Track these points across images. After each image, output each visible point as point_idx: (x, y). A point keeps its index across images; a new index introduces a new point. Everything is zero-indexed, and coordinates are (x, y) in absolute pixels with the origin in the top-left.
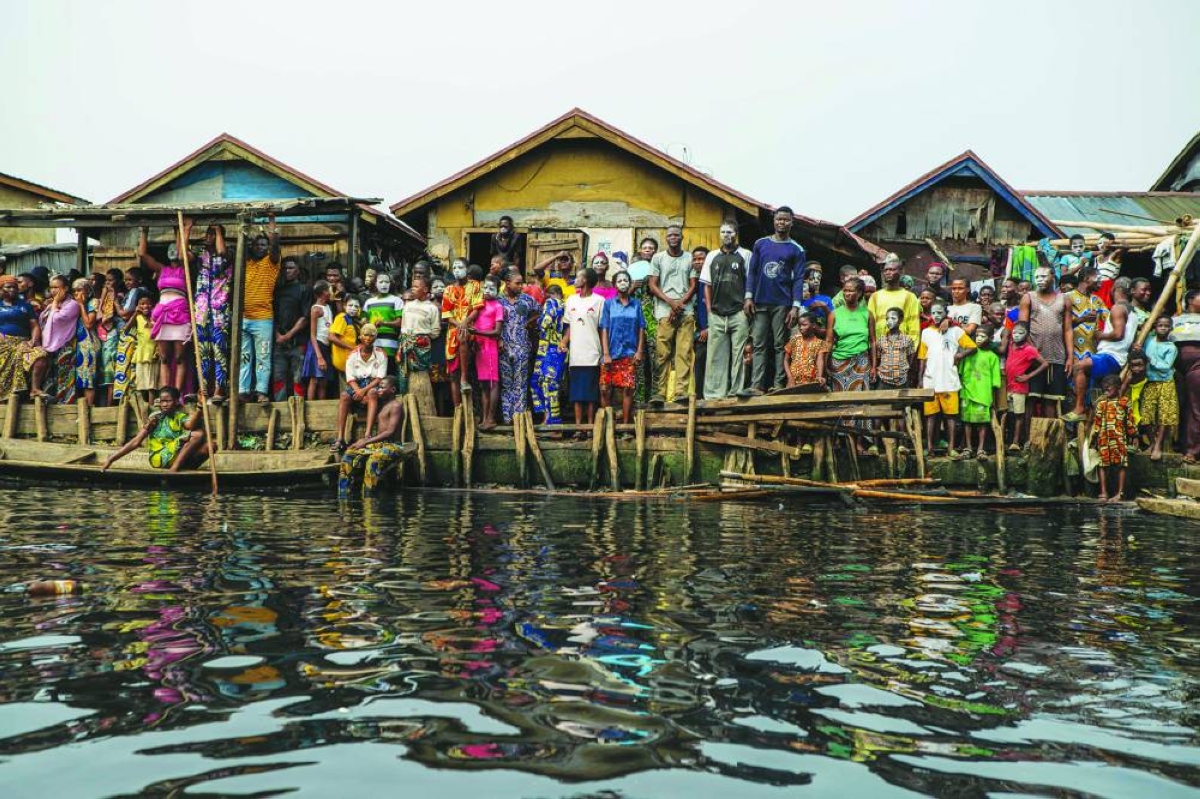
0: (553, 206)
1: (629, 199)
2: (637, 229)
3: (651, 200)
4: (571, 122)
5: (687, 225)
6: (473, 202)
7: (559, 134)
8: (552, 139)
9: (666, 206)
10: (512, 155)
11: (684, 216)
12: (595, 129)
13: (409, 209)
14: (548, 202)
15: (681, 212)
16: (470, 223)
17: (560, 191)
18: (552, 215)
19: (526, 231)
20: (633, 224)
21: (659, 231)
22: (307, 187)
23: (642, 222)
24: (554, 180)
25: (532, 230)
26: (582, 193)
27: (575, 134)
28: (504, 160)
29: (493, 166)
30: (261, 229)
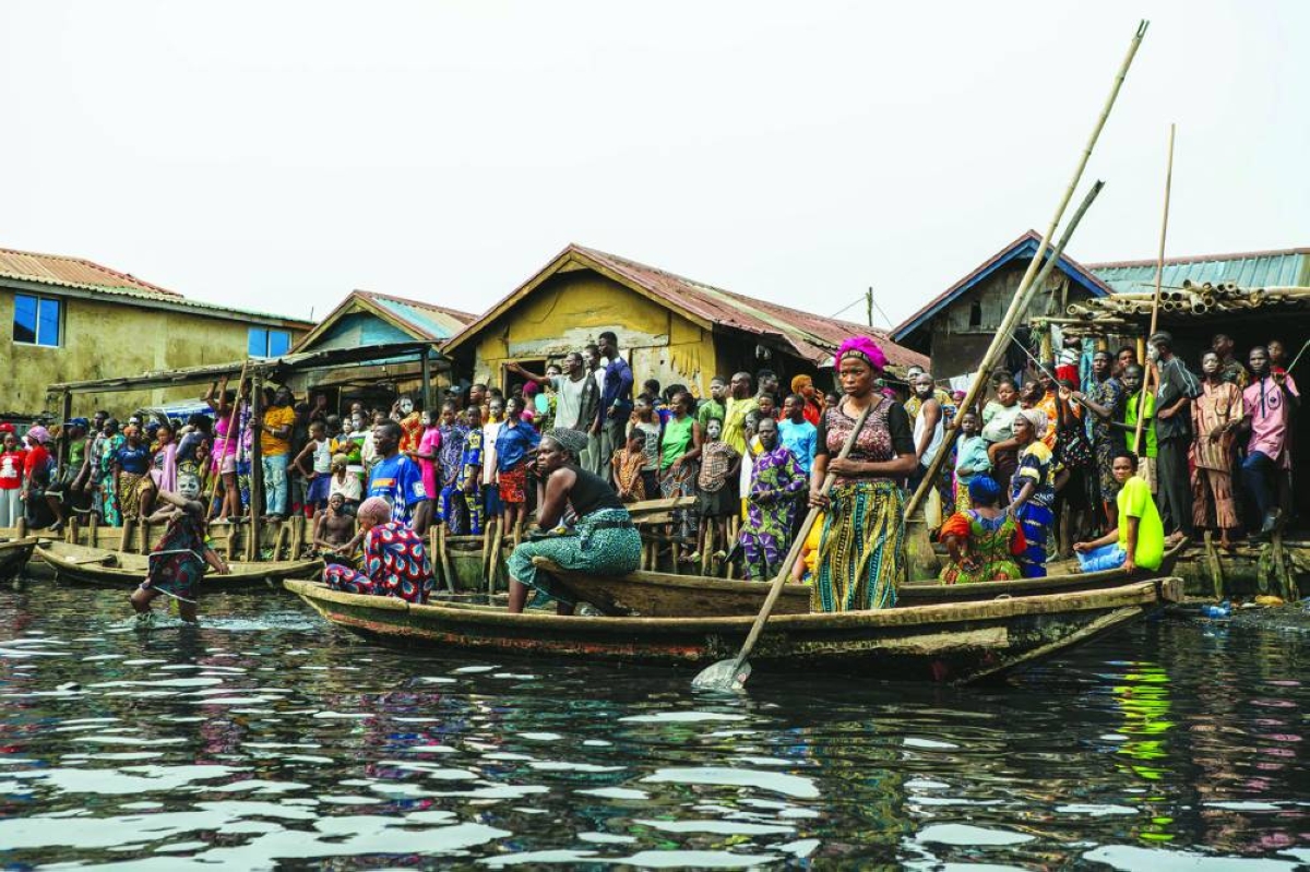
0: (568, 333)
1: (625, 322)
2: (632, 350)
3: (643, 321)
4: (568, 256)
5: (673, 341)
6: (507, 335)
7: (559, 269)
8: (555, 274)
9: (655, 325)
10: (525, 292)
11: (670, 335)
12: (586, 262)
13: (453, 346)
14: (562, 331)
15: (667, 331)
16: (505, 355)
17: (571, 319)
18: (566, 342)
19: (545, 359)
20: (628, 345)
21: (649, 350)
22: (407, 331)
23: (635, 342)
24: (568, 311)
25: (550, 357)
26: (589, 319)
27: (571, 267)
28: (519, 297)
29: (512, 302)
30: (384, 369)
